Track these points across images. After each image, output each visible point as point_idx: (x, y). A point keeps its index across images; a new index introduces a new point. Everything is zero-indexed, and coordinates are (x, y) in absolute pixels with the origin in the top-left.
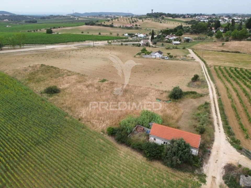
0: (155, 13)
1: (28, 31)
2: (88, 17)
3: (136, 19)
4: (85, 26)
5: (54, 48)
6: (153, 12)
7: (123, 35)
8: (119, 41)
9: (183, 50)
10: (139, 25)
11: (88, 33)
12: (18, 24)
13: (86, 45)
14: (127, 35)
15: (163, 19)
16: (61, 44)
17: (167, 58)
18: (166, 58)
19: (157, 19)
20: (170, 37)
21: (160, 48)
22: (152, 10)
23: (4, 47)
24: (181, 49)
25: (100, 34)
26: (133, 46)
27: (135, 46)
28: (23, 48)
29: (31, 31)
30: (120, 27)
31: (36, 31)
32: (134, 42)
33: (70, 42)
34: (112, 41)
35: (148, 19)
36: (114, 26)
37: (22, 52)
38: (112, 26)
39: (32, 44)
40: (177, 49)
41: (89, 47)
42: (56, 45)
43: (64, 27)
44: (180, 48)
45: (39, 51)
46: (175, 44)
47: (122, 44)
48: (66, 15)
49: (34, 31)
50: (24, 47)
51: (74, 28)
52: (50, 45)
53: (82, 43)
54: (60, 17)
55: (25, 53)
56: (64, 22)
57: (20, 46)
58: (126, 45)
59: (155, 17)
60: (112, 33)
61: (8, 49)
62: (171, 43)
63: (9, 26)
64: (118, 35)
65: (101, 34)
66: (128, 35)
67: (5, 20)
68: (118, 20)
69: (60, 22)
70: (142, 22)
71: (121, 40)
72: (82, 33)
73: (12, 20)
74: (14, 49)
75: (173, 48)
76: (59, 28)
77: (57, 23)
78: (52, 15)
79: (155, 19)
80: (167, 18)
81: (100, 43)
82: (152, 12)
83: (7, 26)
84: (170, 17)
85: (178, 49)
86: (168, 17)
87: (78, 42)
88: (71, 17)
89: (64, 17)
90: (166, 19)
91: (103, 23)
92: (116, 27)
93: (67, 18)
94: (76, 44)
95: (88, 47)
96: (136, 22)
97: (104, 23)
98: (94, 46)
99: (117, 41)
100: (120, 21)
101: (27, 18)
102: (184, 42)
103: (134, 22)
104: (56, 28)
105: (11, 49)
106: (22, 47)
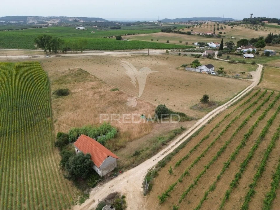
0: (254, 18)
1: (104, 37)
2: (174, 23)
3: (223, 26)
4: (161, 33)
5: (110, 55)
6: (253, 17)
7: (193, 43)
8: (180, 50)
9: (251, 65)
10: (225, 33)
11: (158, 40)
12: (103, 30)
13: (141, 54)
14: (196, 44)
15: (262, 26)
16: (119, 51)
17: (214, 74)
18: (212, 73)
19: (254, 25)
20: (243, 49)
21: (223, 61)
22: (252, 15)
23: (68, 51)
24: (250, 64)
25: (168, 42)
26: (192, 57)
27: (194, 57)
28: (84, 53)
29: (106, 37)
30: (199, 35)
31: (111, 37)
32: (198, 52)
33: (129, 49)
34: (172, 51)
35: (241, 25)
36: (192, 33)
37: (79, 56)
38: (189, 34)
39: (94, 49)
40: (244, 63)
41: (144, 55)
42: (114, 51)
43: (138, 34)
44: (247, 63)
45: (95, 56)
46: (246, 57)
47: (180, 54)
48: (153, 22)
49: (110, 37)
50: (85, 51)
51: (148, 35)
52: (109, 51)
53: (140, 51)
54: (146, 24)
55: (83, 57)
56: (145, 29)
57: (82, 51)
58: (185, 55)
59: (252, 23)
60: (182, 41)
61: (71, 53)
62: (242, 56)
63: (93, 32)
64: (187, 43)
65: (170, 41)
66: (198, 44)
67: (94, 26)
68: (200, 27)
69: (141, 29)
70: (232, 29)
71: (183, 50)
72: (152, 40)
73: (100, 26)
74: (76, 53)
75: (240, 62)
76: (134, 34)
77: (138, 29)
78: (139, 22)
79: (251, 26)
80: (269, 24)
81: (158, 52)
82: (251, 16)
83: (92, 32)
84: (274, 22)
85: (246, 63)
86: (273, 23)
87: (137, 49)
88: (156, 23)
89: (149, 23)
90: (268, 26)
91: (181, 30)
92: (194, 35)
93: (151, 24)
94: (134, 52)
95: (142, 55)
96: (222, 28)
97: (183, 30)
98: (149, 55)
99: (178, 50)
100: (202, 28)
101: (116, 24)
102: (262, 56)
103: (220, 29)
104: (131, 35)
105: (74, 53)
106: (83, 51)
